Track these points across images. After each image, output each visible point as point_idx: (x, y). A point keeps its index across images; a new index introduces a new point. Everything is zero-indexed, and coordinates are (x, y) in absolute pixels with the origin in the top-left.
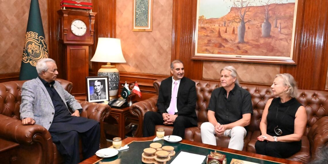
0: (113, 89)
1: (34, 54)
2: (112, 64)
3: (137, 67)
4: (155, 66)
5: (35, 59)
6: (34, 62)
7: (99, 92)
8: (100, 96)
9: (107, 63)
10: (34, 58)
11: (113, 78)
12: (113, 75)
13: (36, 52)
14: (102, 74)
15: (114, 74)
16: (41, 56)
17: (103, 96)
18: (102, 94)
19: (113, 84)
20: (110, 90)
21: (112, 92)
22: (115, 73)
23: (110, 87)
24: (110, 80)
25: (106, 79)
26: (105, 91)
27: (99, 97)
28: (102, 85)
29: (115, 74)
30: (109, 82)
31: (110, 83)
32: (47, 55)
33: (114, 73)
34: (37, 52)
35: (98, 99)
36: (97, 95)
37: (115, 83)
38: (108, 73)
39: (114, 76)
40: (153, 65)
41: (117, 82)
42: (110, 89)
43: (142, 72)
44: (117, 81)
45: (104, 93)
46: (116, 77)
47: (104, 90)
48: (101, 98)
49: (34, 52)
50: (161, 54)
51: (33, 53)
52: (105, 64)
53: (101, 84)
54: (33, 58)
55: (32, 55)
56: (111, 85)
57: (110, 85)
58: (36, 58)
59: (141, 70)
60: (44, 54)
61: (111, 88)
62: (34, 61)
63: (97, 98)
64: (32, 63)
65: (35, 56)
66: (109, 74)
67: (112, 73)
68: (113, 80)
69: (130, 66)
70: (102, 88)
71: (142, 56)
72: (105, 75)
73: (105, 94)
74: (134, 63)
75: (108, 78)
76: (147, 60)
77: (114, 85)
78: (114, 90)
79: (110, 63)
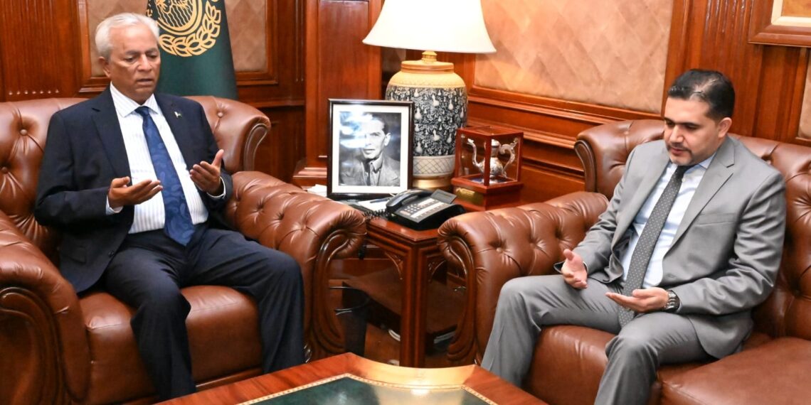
0: (429, 150)
1: (170, 12)
2: (441, 56)
3: (541, 69)
4: (604, 68)
5: (174, 28)
6: (170, 41)
7: (375, 159)
8: (376, 172)
9: (424, 51)
10: (172, 25)
11: (432, 109)
12: (430, 98)
13: (177, 5)
14: (394, 94)
15: (436, 96)
16: (193, 18)
17: (388, 173)
18: (383, 166)
19: (431, 133)
20: (419, 154)
21: (426, 162)
22: (442, 90)
23: (419, 144)
24: (418, 116)
25: (404, 112)
26: (397, 158)
27: (374, 177)
28: (386, 133)
29: (442, 97)
30: (417, 125)
31: (417, 129)
32: (213, 19)
33: (437, 90)
34: (180, 6)
35: (369, 184)
36: (367, 168)
37: (437, 131)
38: (412, 90)
39: (436, 103)
40: (598, 64)
41: (447, 127)
42: (419, 149)
43: (556, 94)
44: (447, 122)
45: (391, 162)
46: (443, 107)
47: (393, 151)
48: (382, 180)
49: (171, 7)
50: (631, 20)
51: (167, 10)
52: (416, 55)
53: (386, 130)
54: (169, 26)
55: (166, 15)
56: (423, 137)
57: (419, 136)
58: (176, 26)
59: (553, 84)
60: (204, 12)
61: (422, 146)
62: (172, 38)
63: (365, 179)
64: (165, 42)
65: (173, 21)
66: (416, 94)
67: (428, 90)
68: (431, 119)
69: (517, 65)
70: (386, 144)
71: (563, 29)
72: (403, 96)
73: (398, 168)
74: (533, 56)
75: (412, 108)
76: (578, 45)
77: (436, 138)
78: (434, 155)
79: (436, 52)
